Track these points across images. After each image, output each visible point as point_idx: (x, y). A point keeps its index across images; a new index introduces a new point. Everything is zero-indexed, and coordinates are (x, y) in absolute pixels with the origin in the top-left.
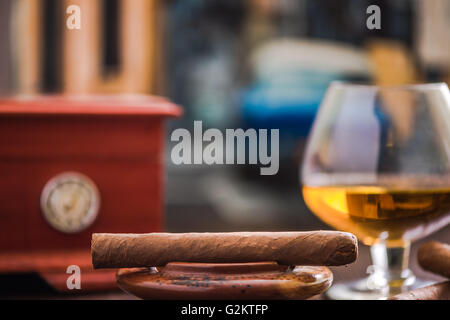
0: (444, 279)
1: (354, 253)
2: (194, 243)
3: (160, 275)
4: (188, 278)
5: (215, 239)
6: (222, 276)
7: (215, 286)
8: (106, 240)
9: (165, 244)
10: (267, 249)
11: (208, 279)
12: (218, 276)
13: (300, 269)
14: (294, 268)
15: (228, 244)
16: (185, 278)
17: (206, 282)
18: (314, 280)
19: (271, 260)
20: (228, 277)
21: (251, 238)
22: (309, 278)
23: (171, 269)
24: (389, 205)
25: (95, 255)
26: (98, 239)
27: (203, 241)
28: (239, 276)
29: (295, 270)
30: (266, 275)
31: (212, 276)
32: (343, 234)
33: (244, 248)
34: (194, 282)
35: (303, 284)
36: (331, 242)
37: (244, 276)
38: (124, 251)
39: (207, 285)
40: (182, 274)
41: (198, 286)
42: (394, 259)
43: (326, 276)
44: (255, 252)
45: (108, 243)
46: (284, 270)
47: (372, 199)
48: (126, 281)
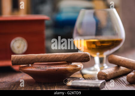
0: (116, 66)
1: (89, 58)
2: (42, 57)
3: (32, 67)
4: (40, 67)
5: (48, 56)
6: (50, 66)
7: (48, 69)
8: (15, 57)
9: (33, 57)
10: (63, 58)
11: (46, 67)
12: (49, 66)
13: (73, 64)
14: (71, 63)
15: (52, 57)
16: (39, 67)
17: (45, 68)
18: (77, 67)
19: (65, 61)
20: (52, 66)
21: (58, 55)
22: (76, 66)
23: (35, 65)
24: (99, 44)
25: (12, 61)
26: (13, 57)
27: (44, 56)
28: (55, 66)
29: (72, 64)
30: (63, 65)
31: (47, 66)
32: (86, 53)
33: (57, 58)
34: (42, 68)
35: (74, 68)
36: (82, 55)
37: (57, 66)
38: (21, 60)
39: (46, 69)
40: (38, 66)
41: (43, 69)
42: (101, 61)
43: (81, 66)
44: (60, 59)
45: (16, 58)
46: (69, 64)
47: (94, 43)
48: (22, 69)
